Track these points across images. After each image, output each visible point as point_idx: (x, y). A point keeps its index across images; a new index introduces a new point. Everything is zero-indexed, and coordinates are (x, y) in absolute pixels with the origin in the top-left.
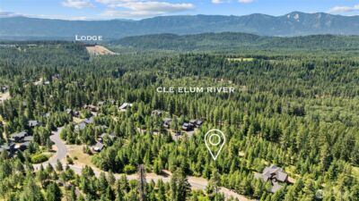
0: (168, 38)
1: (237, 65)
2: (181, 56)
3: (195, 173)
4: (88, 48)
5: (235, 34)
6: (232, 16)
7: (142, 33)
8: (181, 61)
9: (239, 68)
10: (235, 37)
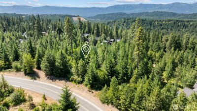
0: (121, 15)
1: (161, 25)
2: (125, 19)
3: (75, 77)
4: (73, 18)
5: (162, 12)
6: (160, 4)
7: (107, 13)
8: (124, 22)
9: (163, 26)
10: (162, 14)
